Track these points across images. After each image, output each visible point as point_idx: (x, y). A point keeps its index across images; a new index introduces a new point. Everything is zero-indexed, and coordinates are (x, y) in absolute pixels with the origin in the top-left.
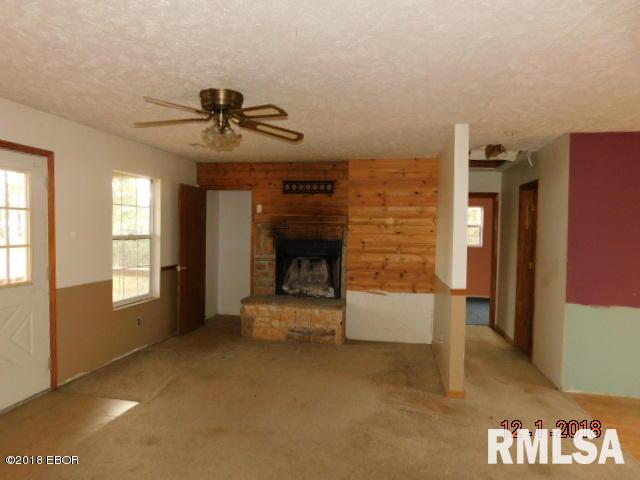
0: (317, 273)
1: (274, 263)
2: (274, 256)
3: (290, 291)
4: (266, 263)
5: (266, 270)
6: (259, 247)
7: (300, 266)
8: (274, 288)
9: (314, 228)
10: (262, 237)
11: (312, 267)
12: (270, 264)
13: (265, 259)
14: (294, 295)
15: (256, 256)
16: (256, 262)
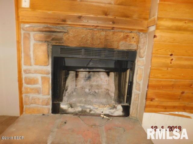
0: (95, 83)
1: (50, 76)
2: (49, 68)
3: (70, 110)
4: (39, 77)
5: (39, 85)
6: (27, 56)
7: (77, 76)
8: (50, 107)
9: (103, 33)
10: (32, 42)
11: (89, 78)
12: (43, 78)
13: (36, 72)
14: (76, 114)
15: (24, 67)
16: (24, 76)
